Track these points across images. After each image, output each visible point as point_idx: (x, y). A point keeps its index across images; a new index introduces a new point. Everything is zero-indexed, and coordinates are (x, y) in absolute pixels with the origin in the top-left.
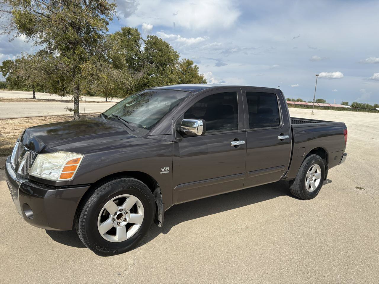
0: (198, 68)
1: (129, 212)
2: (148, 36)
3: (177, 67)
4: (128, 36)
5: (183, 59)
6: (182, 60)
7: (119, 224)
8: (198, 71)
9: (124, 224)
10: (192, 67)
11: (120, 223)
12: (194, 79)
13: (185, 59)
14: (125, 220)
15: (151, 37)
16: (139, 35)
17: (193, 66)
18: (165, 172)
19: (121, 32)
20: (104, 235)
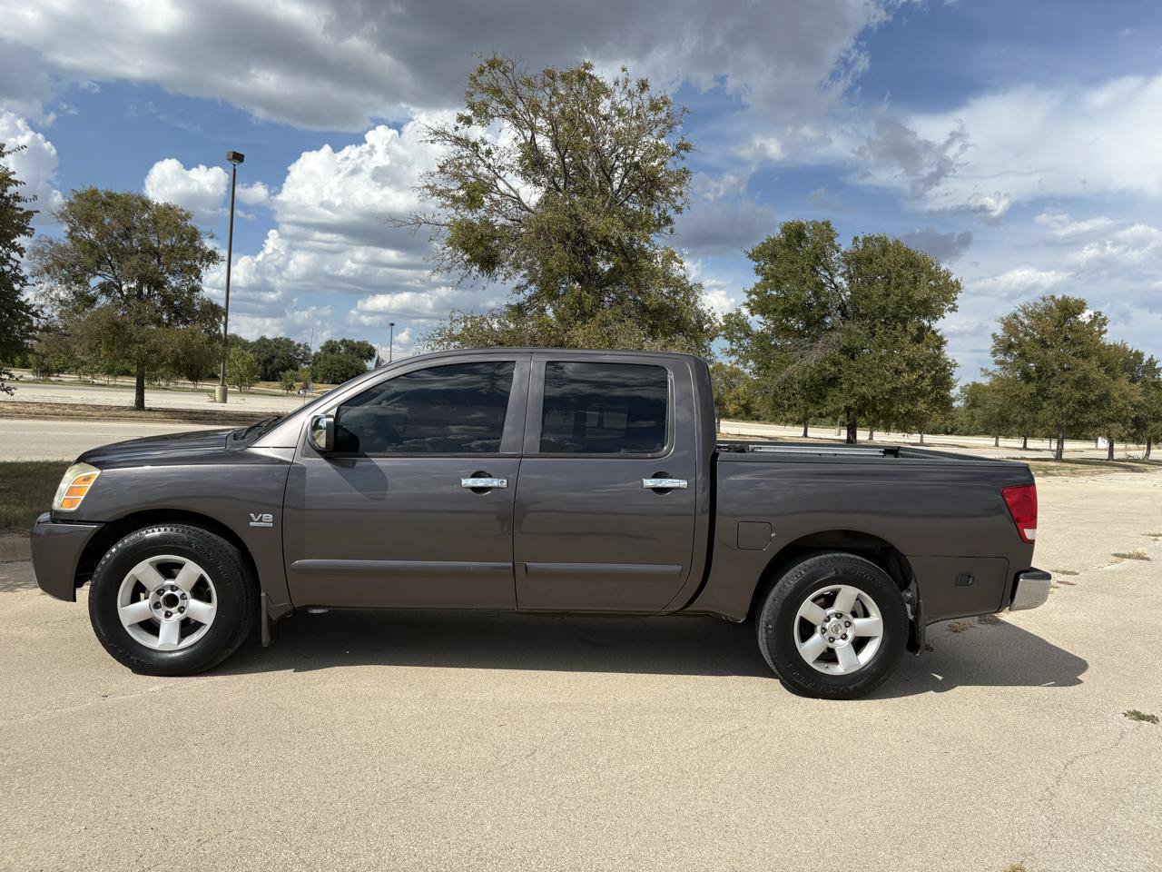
0: (1104, 320)
1: (188, 594)
2: (856, 239)
3: (1022, 324)
4: (800, 246)
5: (1044, 300)
6: (1040, 301)
7: (168, 615)
8: (1106, 331)
9: (177, 617)
10: (1081, 319)
11: (172, 614)
12: (1080, 361)
13: (1053, 297)
14: (181, 610)
15: (866, 240)
16: (832, 239)
17: (1085, 317)
18: (261, 524)
19: (781, 236)
20: (129, 626)
